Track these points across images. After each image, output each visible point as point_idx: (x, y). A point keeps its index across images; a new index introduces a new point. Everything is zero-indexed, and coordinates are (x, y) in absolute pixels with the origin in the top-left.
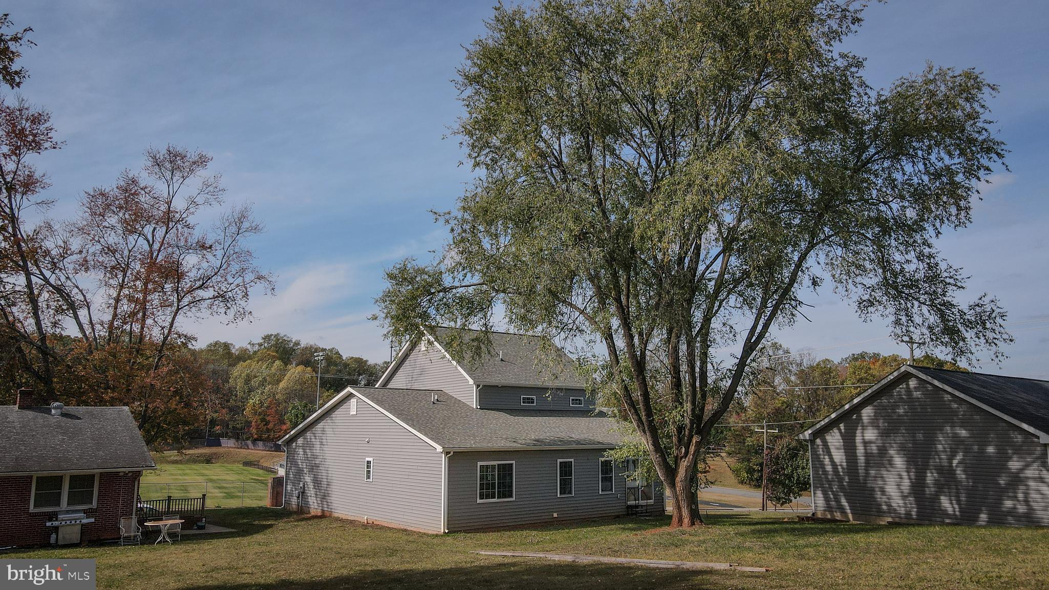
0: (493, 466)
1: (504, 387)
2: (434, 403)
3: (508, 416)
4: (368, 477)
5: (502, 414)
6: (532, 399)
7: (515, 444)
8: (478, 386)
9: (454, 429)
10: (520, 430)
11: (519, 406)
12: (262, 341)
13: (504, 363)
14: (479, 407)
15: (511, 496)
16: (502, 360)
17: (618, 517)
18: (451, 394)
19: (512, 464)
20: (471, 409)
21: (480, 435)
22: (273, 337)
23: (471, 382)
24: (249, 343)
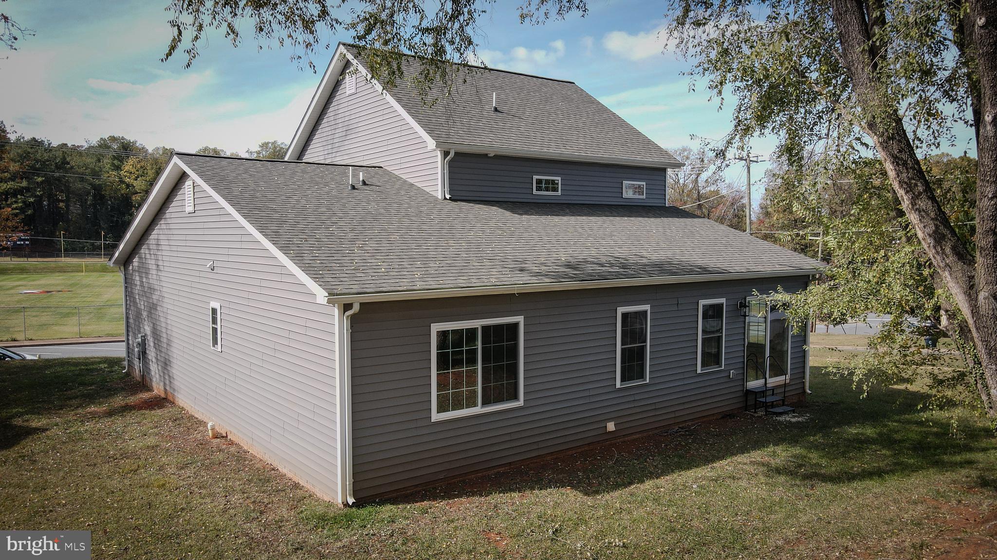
0: (472, 332)
1: (499, 158)
2: (353, 188)
3: (508, 214)
4: (215, 342)
5: (495, 211)
6: (553, 181)
7: (525, 278)
8: (446, 154)
9: (379, 242)
10: (532, 243)
11: (530, 196)
12: (259, 149)
13: (499, 114)
14: (448, 196)
15: (515, 397)
16: (496, 110)
17: (727, 416)
18: (396, 173)
19: (515, 326)
20: (431, 199)
21: (440, 257)
22: (270, 145)
23: (431, 143)
24: (247, 152)
